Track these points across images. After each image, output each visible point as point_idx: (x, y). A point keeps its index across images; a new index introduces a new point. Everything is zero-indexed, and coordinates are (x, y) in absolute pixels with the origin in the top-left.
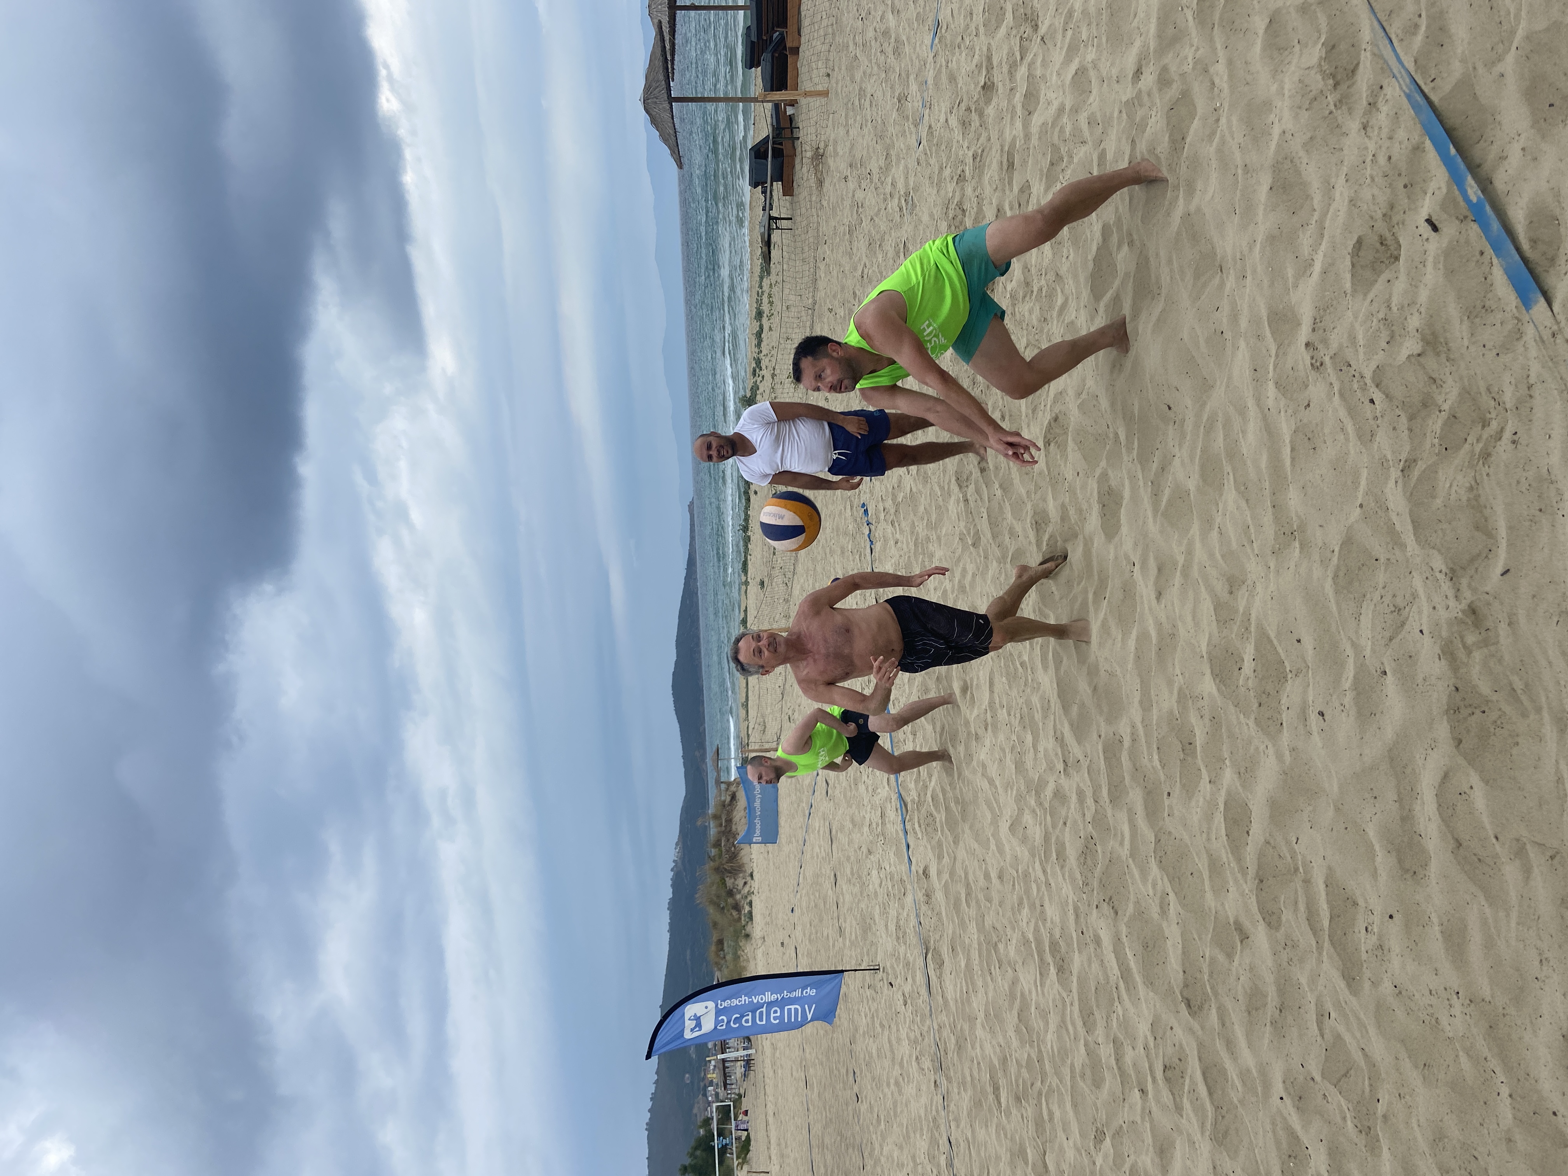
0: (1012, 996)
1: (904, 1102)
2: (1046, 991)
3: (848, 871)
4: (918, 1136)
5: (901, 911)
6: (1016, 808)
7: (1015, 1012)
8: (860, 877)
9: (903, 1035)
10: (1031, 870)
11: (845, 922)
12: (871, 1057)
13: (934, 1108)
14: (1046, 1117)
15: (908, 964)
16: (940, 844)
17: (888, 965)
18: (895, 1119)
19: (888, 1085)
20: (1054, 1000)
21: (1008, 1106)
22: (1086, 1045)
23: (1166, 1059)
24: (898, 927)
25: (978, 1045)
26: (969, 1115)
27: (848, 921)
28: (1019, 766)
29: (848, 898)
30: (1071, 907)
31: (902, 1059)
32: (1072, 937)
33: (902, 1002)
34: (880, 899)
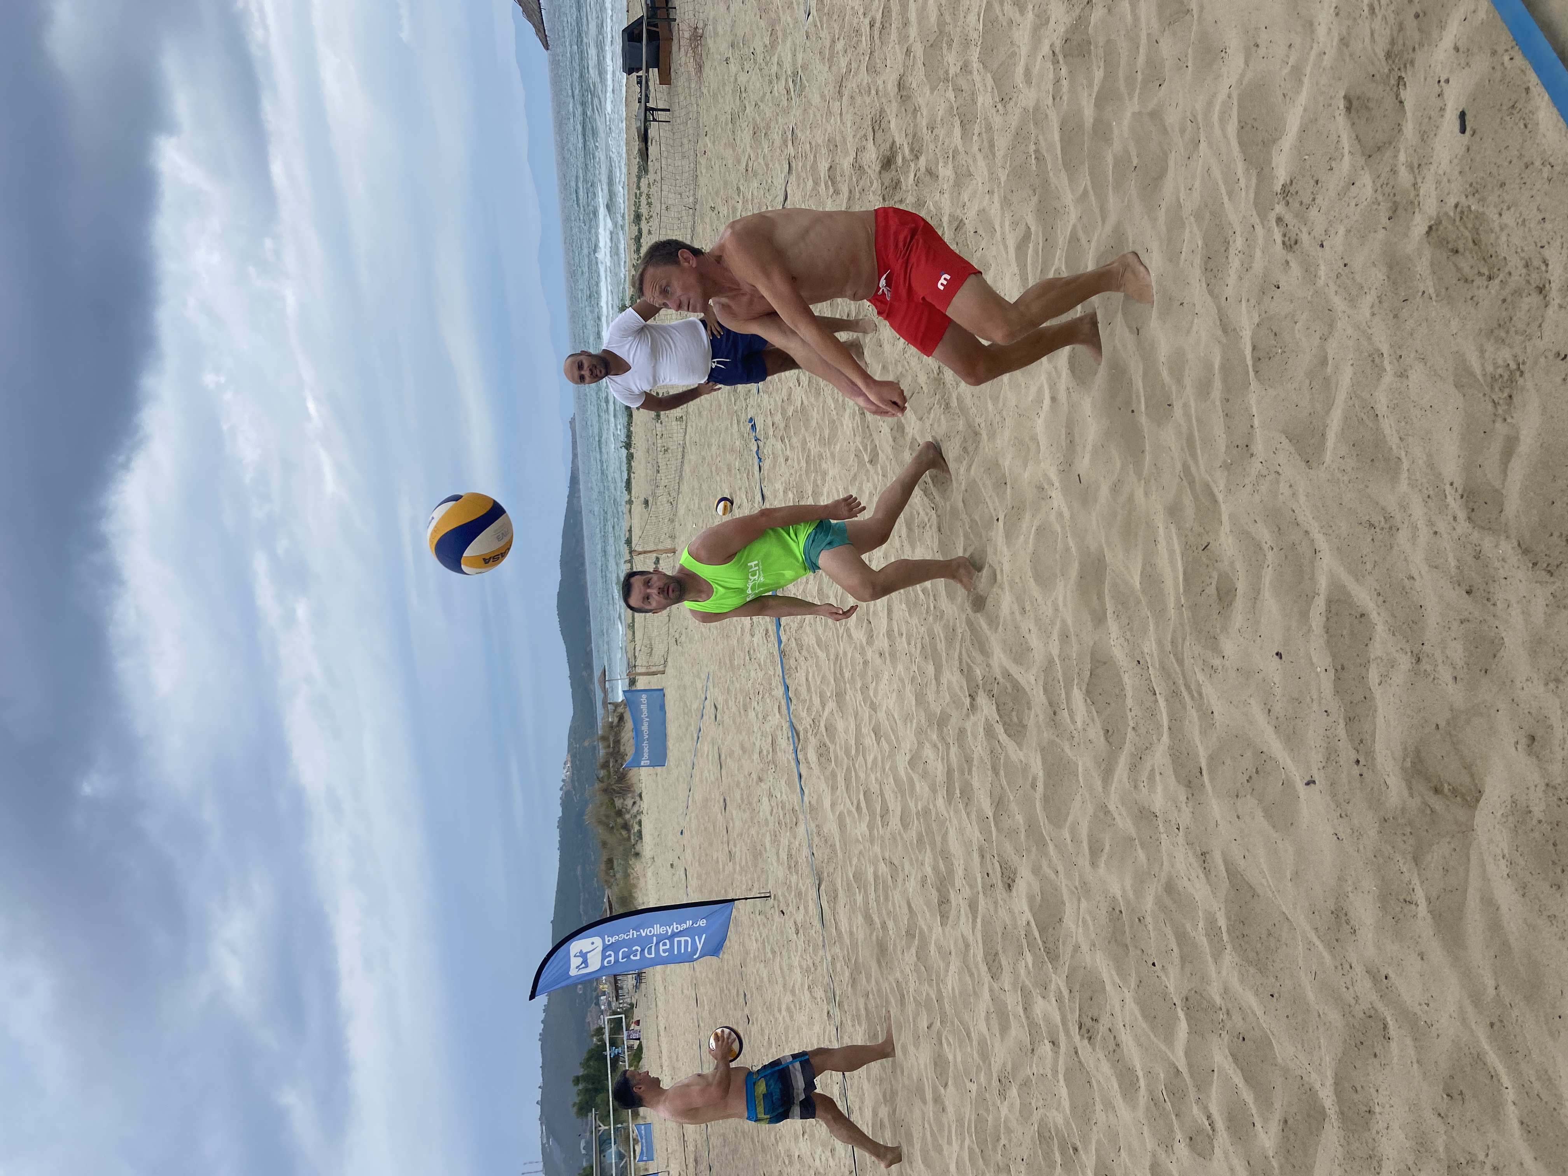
0: (910, 935)
1: (796, 1028)
5: (792, 840)
6: (916, 742)
7: (913, 951)
8: (750, 804)
9: (795, 962)
11: (735, 846)
12: (762, 980)
13: (826, 1038)
15: (800, 893)
16: (834, 775)
17: (780, 894)
18: (787, 1043)
19: (780, 1011)
22: (991, 990)
24: (790, 856)
25: (873, 980)
27: (738, 846)
28: (920, 698)
29: (738, 823)
31: (793, 987)
32: (976, 880)
33: (793, 930)
34: (771, 826)
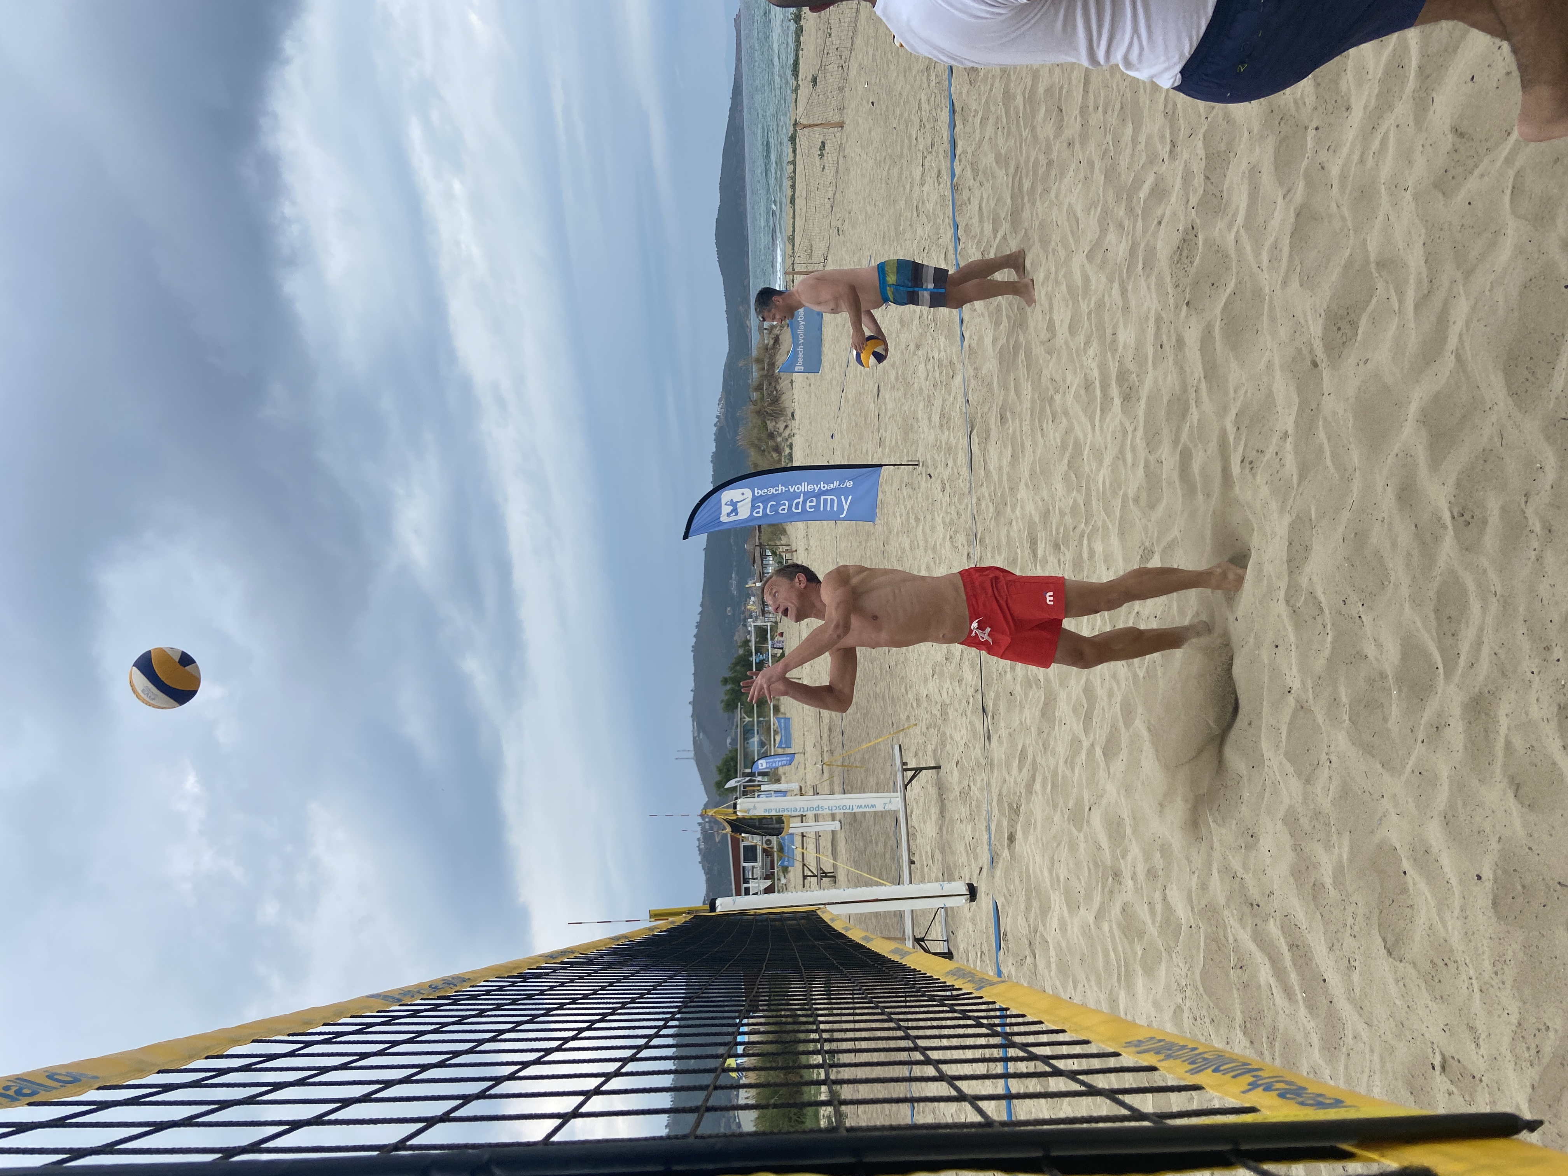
0: (1064, 447)
3: (892, 378)
6: (1099, 229)
7: (1065, 462)
9: (939, 520)
10: (1106, 299)
11: (886, 432)
17: (928, 457)
28: (1110, 174)
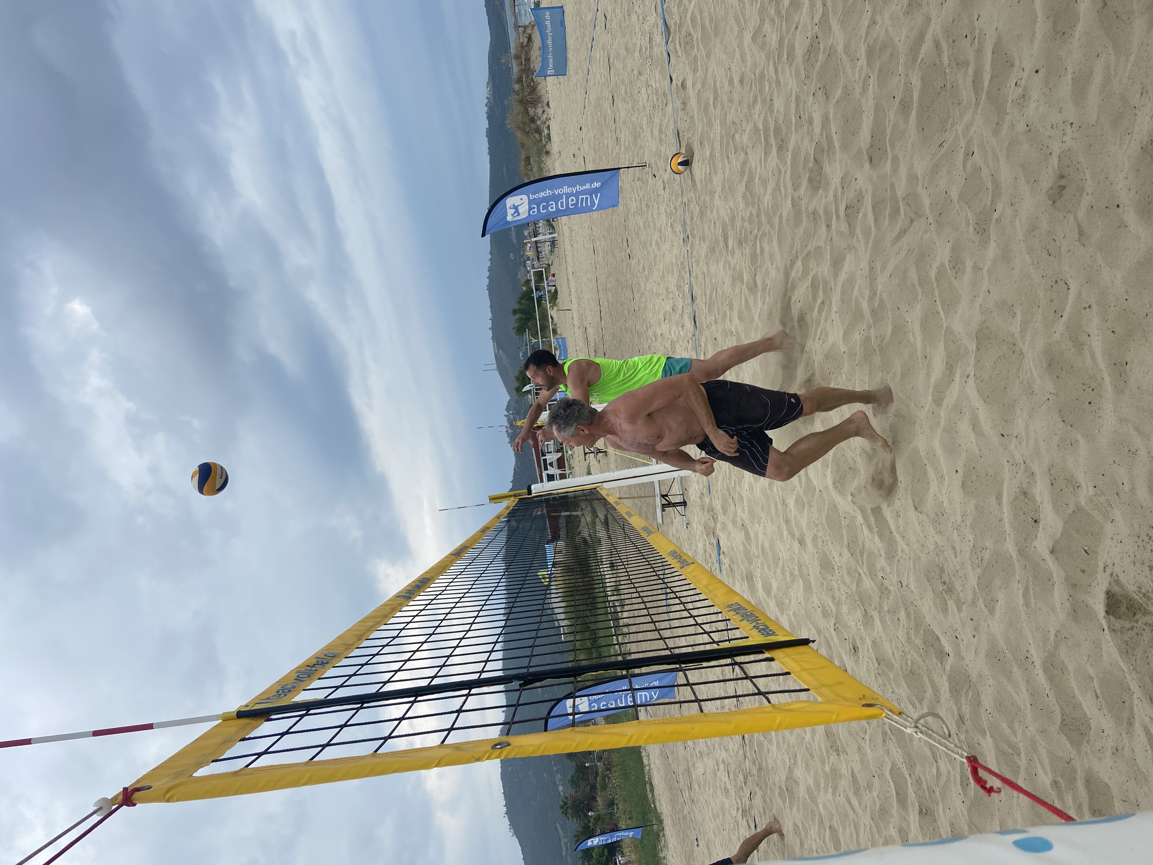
0: (742, 173)
1: (661, 255)
2: (767, 165)
3: (623, 92)
4: (670, 275)
5: (663, 118)
6: (759, 19)
7: (744, 184)
8: (632, 96)
9: (662, 209)
10: (765, 72)
11: (621, 133)
12: (639, 229)
13: (682, 256)
14: (758, 252)
16: (695, 58)
17: (653, 161)
18: (655, 265)
19: (651, 245)
20: (773, 171)
21: (733, 248)
22: (793, 200)
23: (848, 201)
24: (661, 132)
25: (715, 211)
26: (706, 257)
27: (623, 131)
29: (623, 113)
30: (793, 98)
31: (661, 227)
32: (791, 121)
33: (662, 187)
34: (647, 110)
